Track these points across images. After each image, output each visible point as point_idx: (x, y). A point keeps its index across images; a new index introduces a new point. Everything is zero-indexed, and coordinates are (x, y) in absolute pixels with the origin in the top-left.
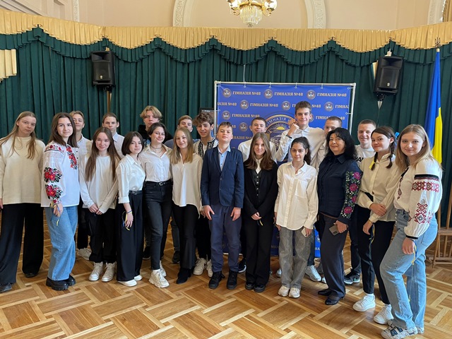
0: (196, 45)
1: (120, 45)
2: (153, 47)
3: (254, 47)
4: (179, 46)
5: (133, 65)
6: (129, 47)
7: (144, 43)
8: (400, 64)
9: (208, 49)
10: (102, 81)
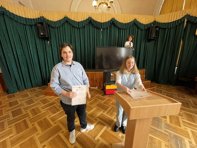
0: (82, 20)
1: (49, 19)
2: (64, 21)
5: (56, 29)
9: (88, 22)
10: (43, 36)
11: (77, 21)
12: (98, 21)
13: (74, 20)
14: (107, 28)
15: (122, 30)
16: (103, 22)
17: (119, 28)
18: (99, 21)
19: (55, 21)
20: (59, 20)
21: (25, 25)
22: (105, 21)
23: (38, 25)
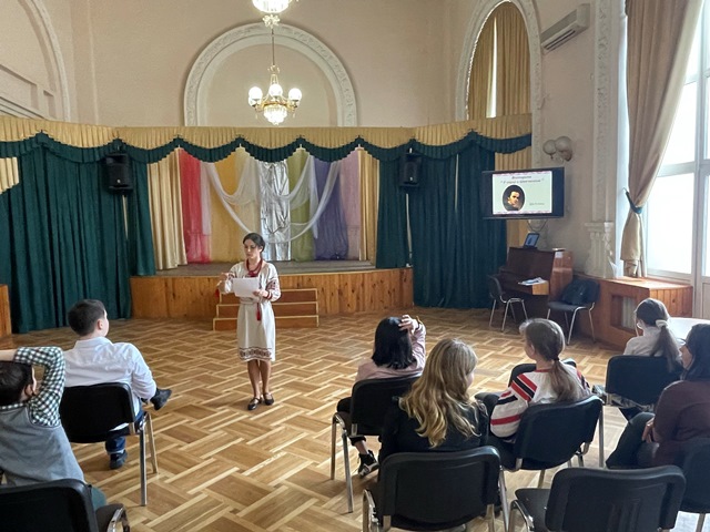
0: (221, 145)
1: (136, 145)
3: (282, 145)
4: (203, 146)
6: (146, 148)
7: (163, 143)
8: (419, 160)
10: (119, 186)
11: (208, 147)
12: (260, 145)
13: (199, 145)
16: (274, 147)
18: (264, 146)
19: (150, 148)
21: (79, 163)
22: (278, 146)
23: (110, 161)
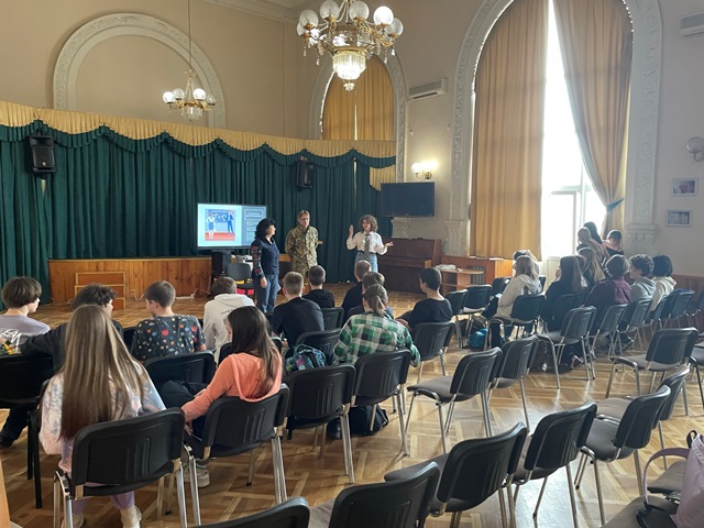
0: (147, 137)
1: (59, 129)
2: (98, 134)
4: (130, 137)
5: (71, 152)
6: (70, 132)
7: (89, 130)
9: (160, 141)
10: (44, 168)
11: (134, 138)
12: (184, 141)
13: (126, 135)
14: (205, 158)
15: (238, 164)
16: (196, 144)
17: (231, 159)
18: (188, 143)
19: (74, 133)
20: (84, 131)
22: (200, 144)
23: (33, 142)
